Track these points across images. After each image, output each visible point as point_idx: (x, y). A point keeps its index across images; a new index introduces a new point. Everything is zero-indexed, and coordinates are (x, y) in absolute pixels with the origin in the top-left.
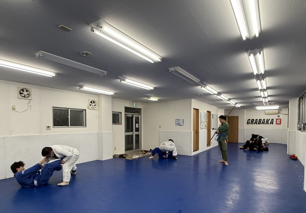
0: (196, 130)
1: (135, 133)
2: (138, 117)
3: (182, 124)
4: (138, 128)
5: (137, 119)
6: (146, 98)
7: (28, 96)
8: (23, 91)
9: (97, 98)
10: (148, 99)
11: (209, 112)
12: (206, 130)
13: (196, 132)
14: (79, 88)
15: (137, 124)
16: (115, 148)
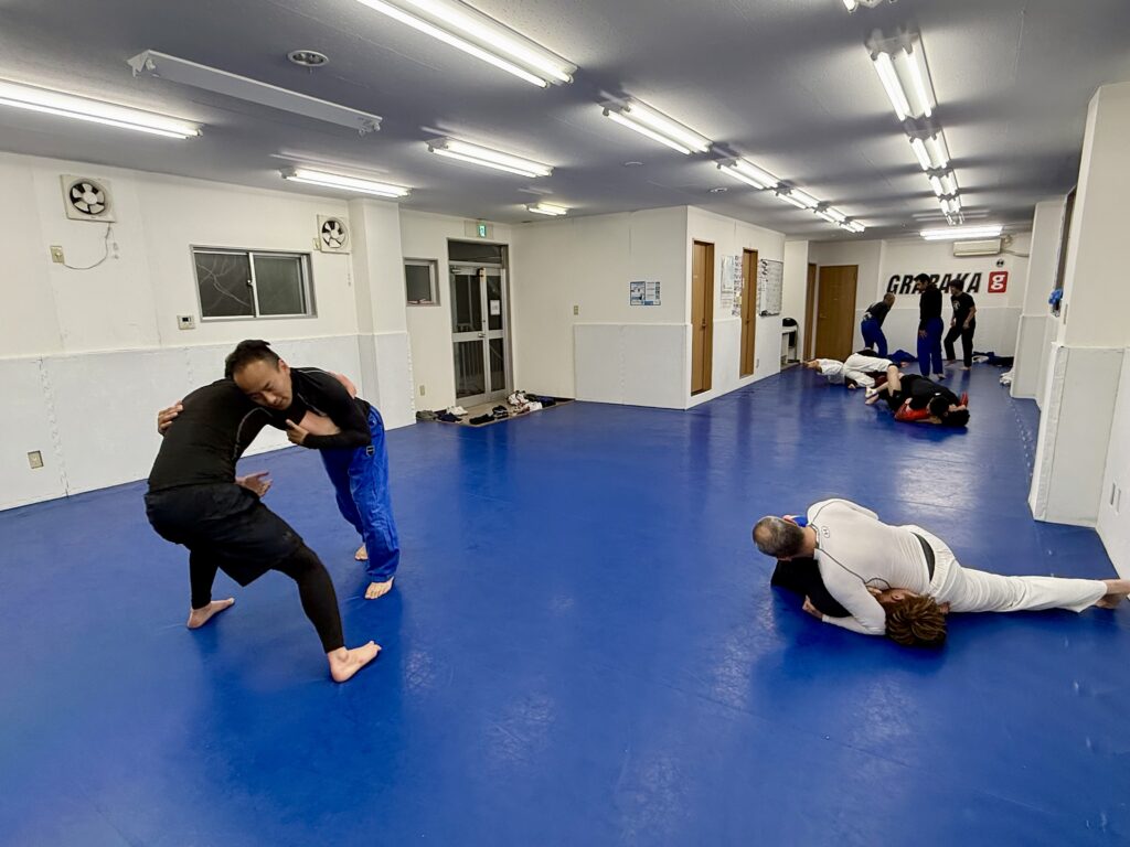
0: (702, 317)
1: (488, 334)
2: (496, 275)
3: (653, 299)
4: (500, 317)
5: (495, 283)
6: (524, 206)
7: (102, 207)
8: (82, 190)
9: (347, 210)
10: (531, 210)
11: (751, 254)
12: (738, 320)
13: (704, 327)
14: (280, 174)
15: (495, 304)
16: (422, 388)
